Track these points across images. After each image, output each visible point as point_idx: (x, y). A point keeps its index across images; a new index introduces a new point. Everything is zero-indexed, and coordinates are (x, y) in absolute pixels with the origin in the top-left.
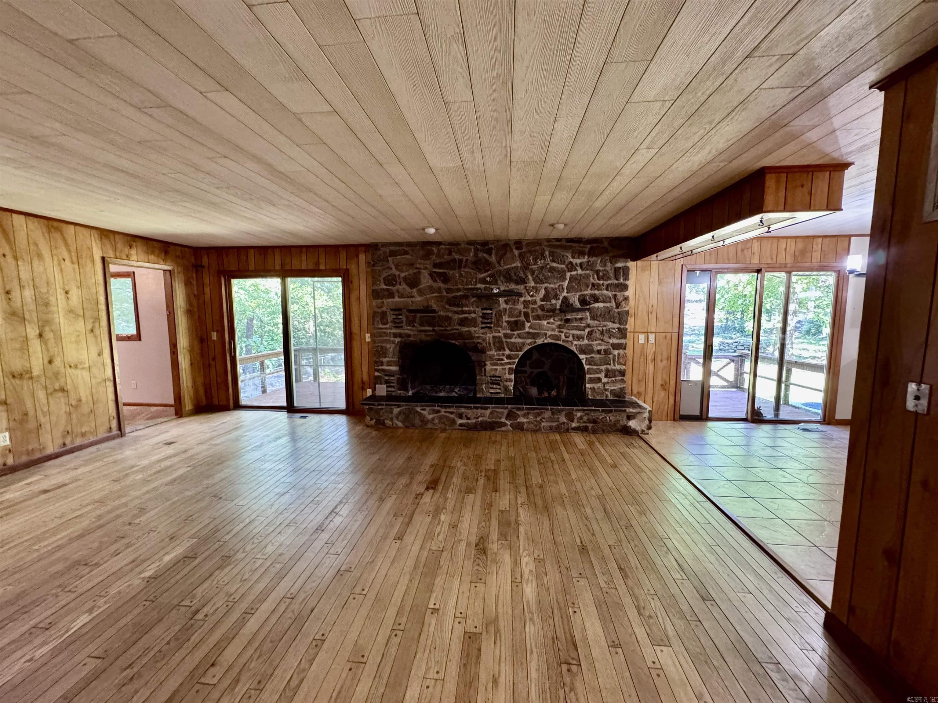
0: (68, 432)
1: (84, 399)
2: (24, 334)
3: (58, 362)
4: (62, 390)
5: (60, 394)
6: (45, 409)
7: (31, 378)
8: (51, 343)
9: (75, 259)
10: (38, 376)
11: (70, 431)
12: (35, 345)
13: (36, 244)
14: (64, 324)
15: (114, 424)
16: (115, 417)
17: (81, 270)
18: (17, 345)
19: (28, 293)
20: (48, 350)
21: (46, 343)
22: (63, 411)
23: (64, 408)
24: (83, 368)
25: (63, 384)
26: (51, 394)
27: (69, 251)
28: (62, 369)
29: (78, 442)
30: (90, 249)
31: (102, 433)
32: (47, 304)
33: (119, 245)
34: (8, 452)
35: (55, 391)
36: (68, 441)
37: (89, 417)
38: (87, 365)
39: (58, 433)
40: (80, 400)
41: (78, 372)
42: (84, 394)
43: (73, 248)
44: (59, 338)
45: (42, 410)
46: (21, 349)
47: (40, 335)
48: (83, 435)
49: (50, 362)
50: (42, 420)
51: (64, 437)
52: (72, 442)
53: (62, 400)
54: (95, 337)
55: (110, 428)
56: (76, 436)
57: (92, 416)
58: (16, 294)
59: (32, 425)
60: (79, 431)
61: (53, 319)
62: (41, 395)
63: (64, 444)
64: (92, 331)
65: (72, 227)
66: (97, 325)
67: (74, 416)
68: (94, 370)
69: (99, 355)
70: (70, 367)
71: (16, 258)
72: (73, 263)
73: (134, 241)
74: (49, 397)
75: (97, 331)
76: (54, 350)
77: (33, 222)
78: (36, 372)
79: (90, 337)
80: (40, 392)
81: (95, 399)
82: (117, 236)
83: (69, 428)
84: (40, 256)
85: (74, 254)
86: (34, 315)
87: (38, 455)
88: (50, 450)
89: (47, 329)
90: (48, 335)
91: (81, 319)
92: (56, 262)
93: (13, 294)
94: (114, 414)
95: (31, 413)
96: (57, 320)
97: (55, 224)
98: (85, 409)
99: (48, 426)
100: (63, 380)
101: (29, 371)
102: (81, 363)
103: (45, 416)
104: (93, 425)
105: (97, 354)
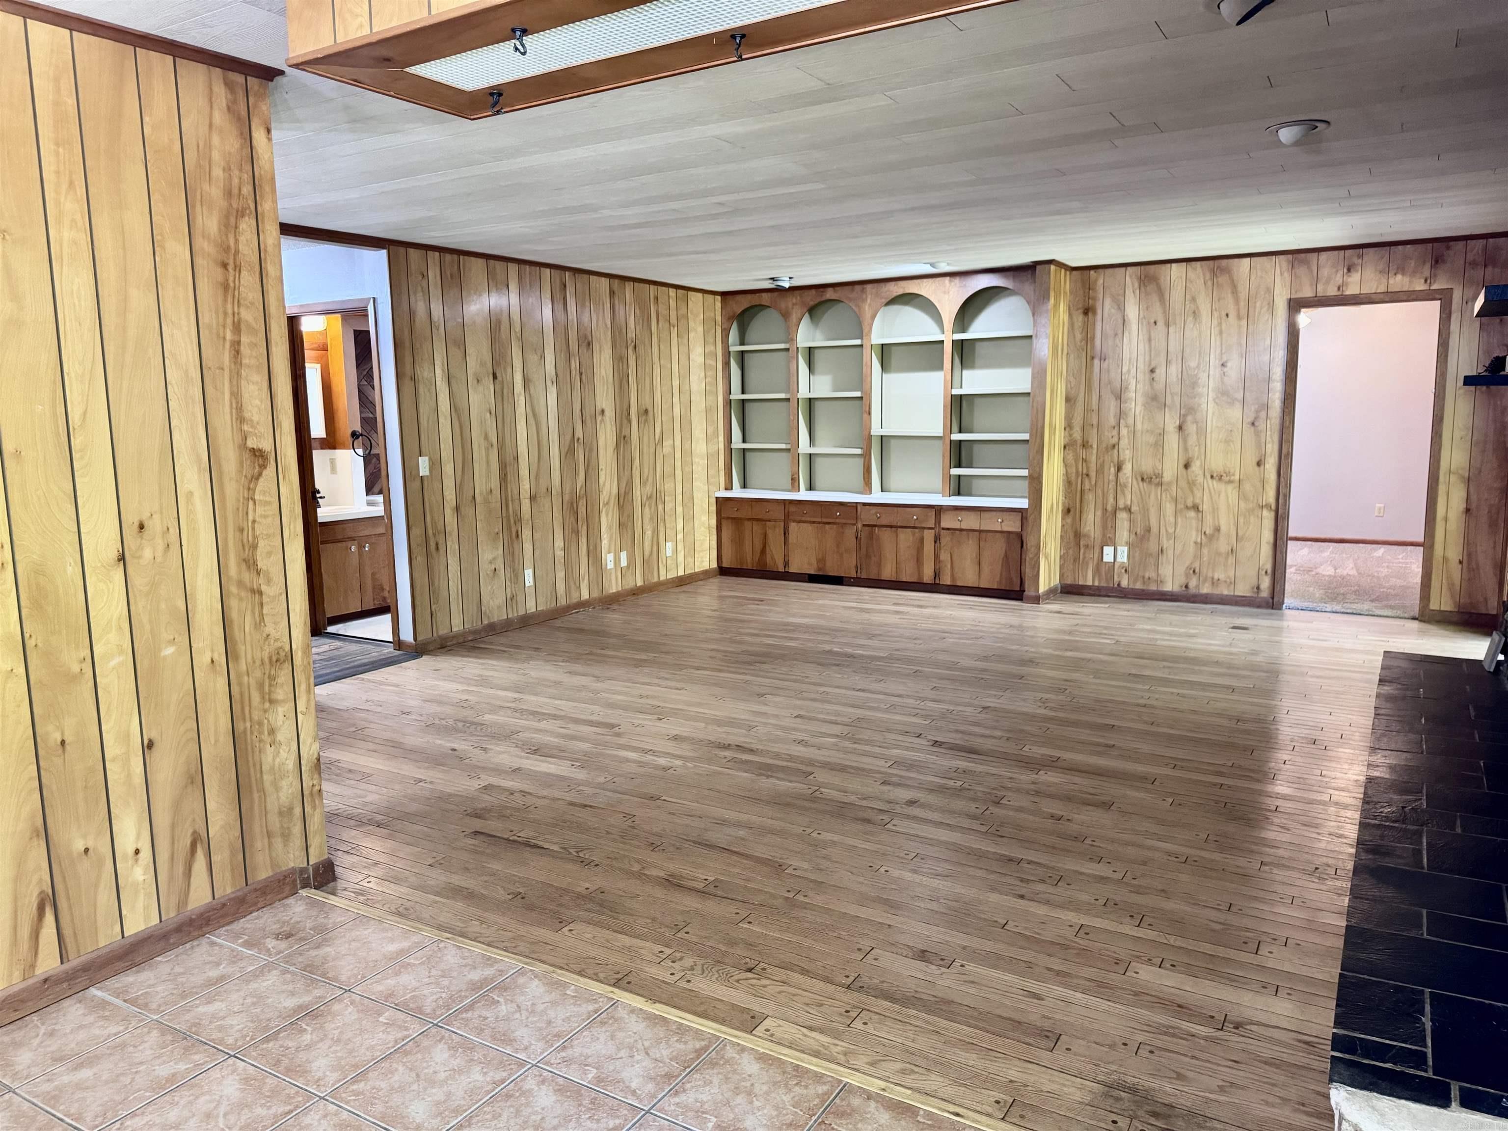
0: (1194, 571)
1: (1224, 528)
2: (1162, 426)
3: (1196, 467)
4: (1196, 508)
5: (1192, 514)
6: (1171, 530)
7: (1161, 484)
8: (1192, 440)
9: (1244, 312)
10: (1169, 484)
11: (1197, 570)
12: (1172, 440)
13: (1194, 299)
14: (1213, 414)
15: (1266, 583)
16: (1269, 571)
17: (1250, 327)
18: (1152, 440)
19: (1174, 370)
20: (1186, 449)
21: (1185, 441)
22: (1193, 539)
23: (1194, 536)
24: (1230, 482)
25: (1197, 501)
26: (1181, 511)
27: (1237, 301)
28: (1200, 479)
29: (1206, 589)
30: (1270, 291)
31: (1243, 590)
32: (1194, 384)
33: (1325, 272)
34: (1123, 571)
35: (1187, 508)
36: (1193, 583)
37: (1227, 558)
38: (1237, 477)
39: (1181, 570)
40: (1218, 530)
41: (1221, 486)
42: (1225, 523)
43: (1243, 295)
44: (1202, 432)
45: (1167, 531)
46: (1156, 444)
47: (1180, 428)
48: (1215, 583)
49: (1186, 466)
50: (1165, 543)
51: (1187, 575)
52: (1197, 586)
53: (1194, 523)
54: (1257, 434)
55: (1258, 588)
56: (1205, 580)
57: (1231, 560)
58: (1160, 372)
59: (1153, 547)
60: (1210, 575)
61: (1199, 405)
62: (1169, 508)
63: (1186, 587)
64: (1253, 424)
65: (1247, 261)
66: (1263, 414)
67: (1205, 551)
68: (1247, 487)
69: (1259, 464)
70: (1212, 477)
71: (1168, 325)
72: (1239, 318)
73: (1360, 257)
74: (1178, 514)
75: (1261, 425)
76: (1194, 451)
77: (1195, 269)
78: (1168, 476)
79: (1249, 431)
80: (1168, 505)
81: (1240, 534)
82: (1324, 256)
83: (1196, 565)
84: (1195, 314)
85: (1243, 304)
86: (1177, 399)
87: (1153, 587)
88: (1168, 587)
89: (1189, 418)
90: (1191, 428)
91: (1238, 406)
92: (1215, 322)
93: (1157, 371)
94: (1269, 567)
95: (1154, 530)
96: (1204, 406)
97: (1224, 262)
98: (1223, 546)
99: (1170, 552)
100: (1198, 494)
101: (1159, 476)
102: (1228, 474)
103: (1168, 539)
104: (1232, 574)
105: (1254, 463)
